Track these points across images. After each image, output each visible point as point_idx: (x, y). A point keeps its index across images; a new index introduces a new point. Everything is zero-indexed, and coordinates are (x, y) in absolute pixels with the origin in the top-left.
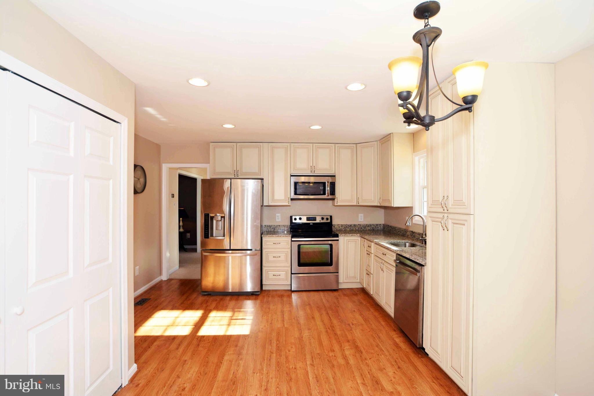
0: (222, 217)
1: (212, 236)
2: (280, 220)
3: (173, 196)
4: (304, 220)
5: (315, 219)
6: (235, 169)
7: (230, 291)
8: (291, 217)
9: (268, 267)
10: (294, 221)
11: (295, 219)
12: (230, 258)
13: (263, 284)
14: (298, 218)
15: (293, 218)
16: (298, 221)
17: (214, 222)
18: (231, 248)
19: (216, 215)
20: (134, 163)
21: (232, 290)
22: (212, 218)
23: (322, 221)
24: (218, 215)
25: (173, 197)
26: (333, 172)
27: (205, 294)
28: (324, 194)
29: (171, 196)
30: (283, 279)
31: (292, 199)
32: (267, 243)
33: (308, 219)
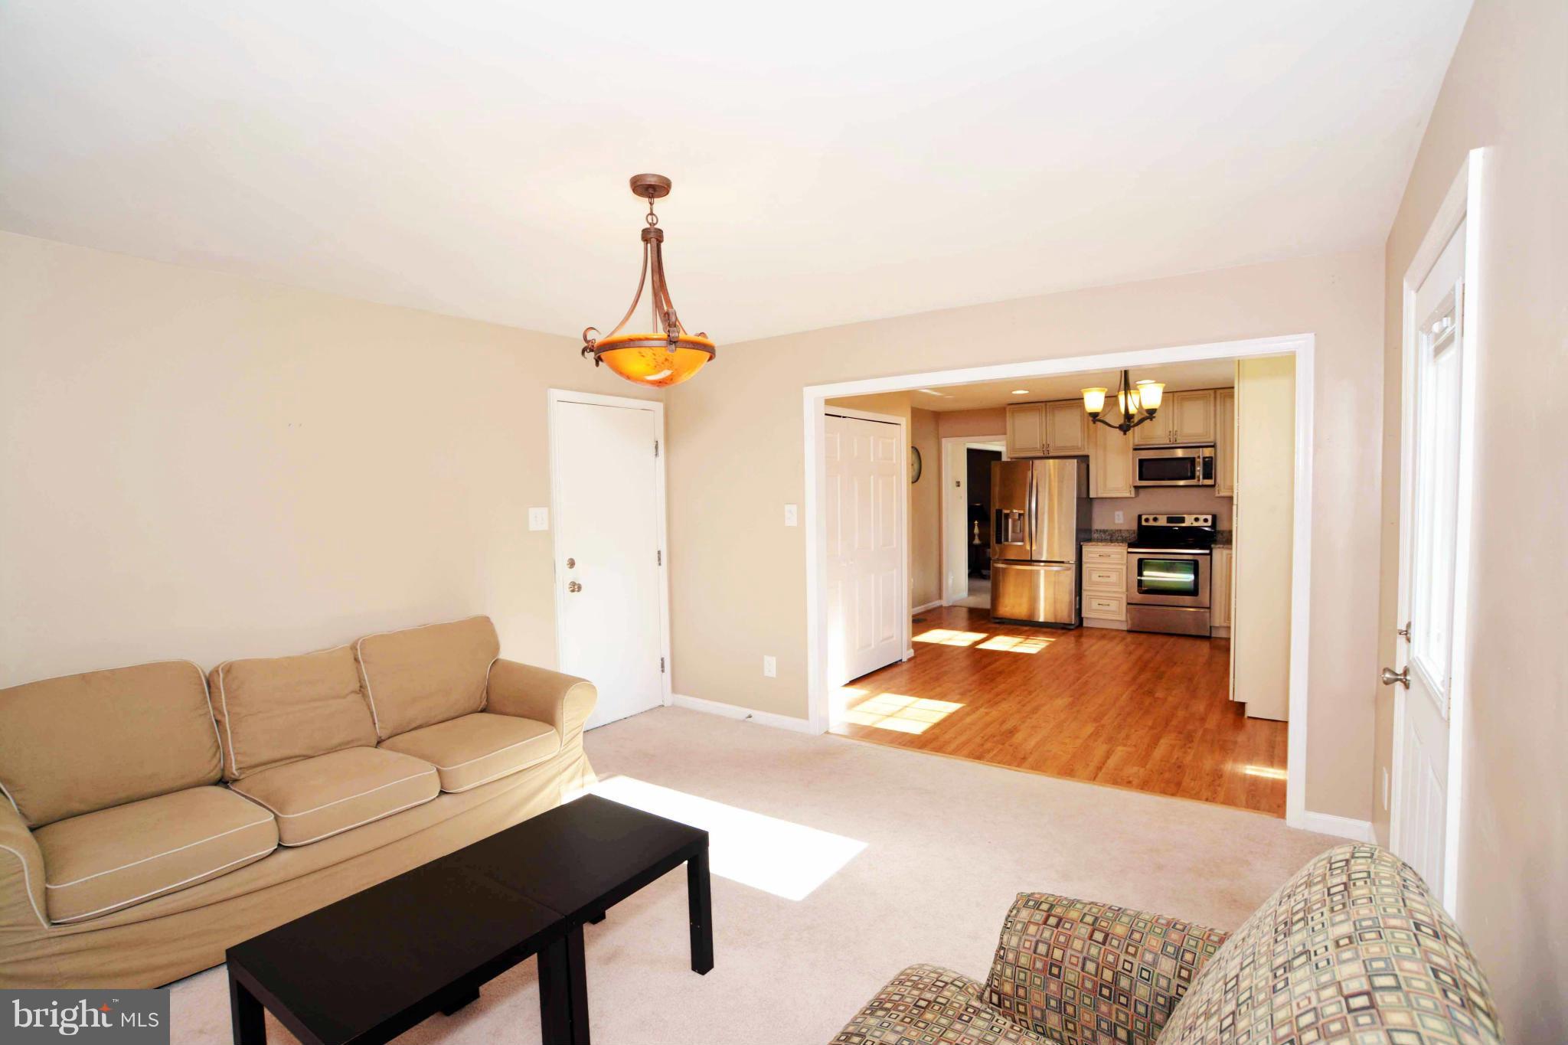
0: (1020, 515)
1: (1007, 540)
2: (1121, 521)
3: (958, 484)
4: (1162, 522)
5: (1182, 520)
6: (1044, 442)
7: (1041, 619)
8: (1140, 517)
9: (1089, 590)
10: (1144, 523)
11: (1147, 520)
12: (1042, 572)
13: (1083, 616)
14: (1151, 517)
15: (1144, 517)
16: (1151, 523)
17: (1010, 521)
18: (1033, 559)
19: (1012, 512)
20: (912, 442)
21: (1045, 618)
22: (1007, 516)
23: (1196, 524)
24: (1015, 511)
25: (959, 486)
26: (1212, 439)
27: (997, 621)
28: (1193, 477)
29: (955, 484)
30: (1114, 611)
31: (1136, 487)
32: (1090, 555)
33: (1170, 520)
